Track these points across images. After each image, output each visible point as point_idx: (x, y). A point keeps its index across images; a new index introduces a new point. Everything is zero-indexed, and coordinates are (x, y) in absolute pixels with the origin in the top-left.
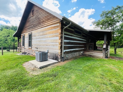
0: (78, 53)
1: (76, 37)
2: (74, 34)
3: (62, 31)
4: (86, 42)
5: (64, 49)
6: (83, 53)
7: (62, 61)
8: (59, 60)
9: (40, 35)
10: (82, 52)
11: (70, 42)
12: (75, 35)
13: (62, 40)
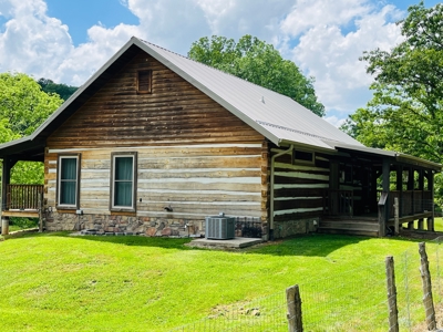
0: (303, 222)
1: (298, 171)
2: (294, 164)
3: (269, 163)
4: (327, 186)
5: (275, 210)
6: (320, 224)
7: (270, 239)
8: (265, 237)
9: (187, 167)
10: (315, 223)
11: (283, 189)
12: (295, 168)
13: (269, 187)
